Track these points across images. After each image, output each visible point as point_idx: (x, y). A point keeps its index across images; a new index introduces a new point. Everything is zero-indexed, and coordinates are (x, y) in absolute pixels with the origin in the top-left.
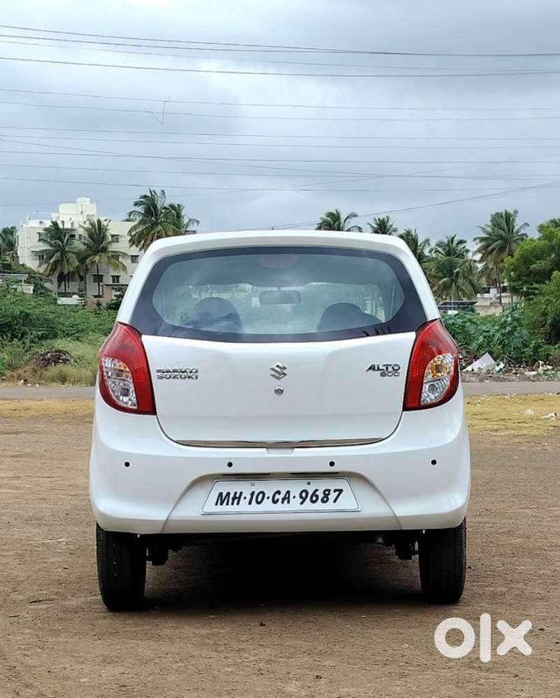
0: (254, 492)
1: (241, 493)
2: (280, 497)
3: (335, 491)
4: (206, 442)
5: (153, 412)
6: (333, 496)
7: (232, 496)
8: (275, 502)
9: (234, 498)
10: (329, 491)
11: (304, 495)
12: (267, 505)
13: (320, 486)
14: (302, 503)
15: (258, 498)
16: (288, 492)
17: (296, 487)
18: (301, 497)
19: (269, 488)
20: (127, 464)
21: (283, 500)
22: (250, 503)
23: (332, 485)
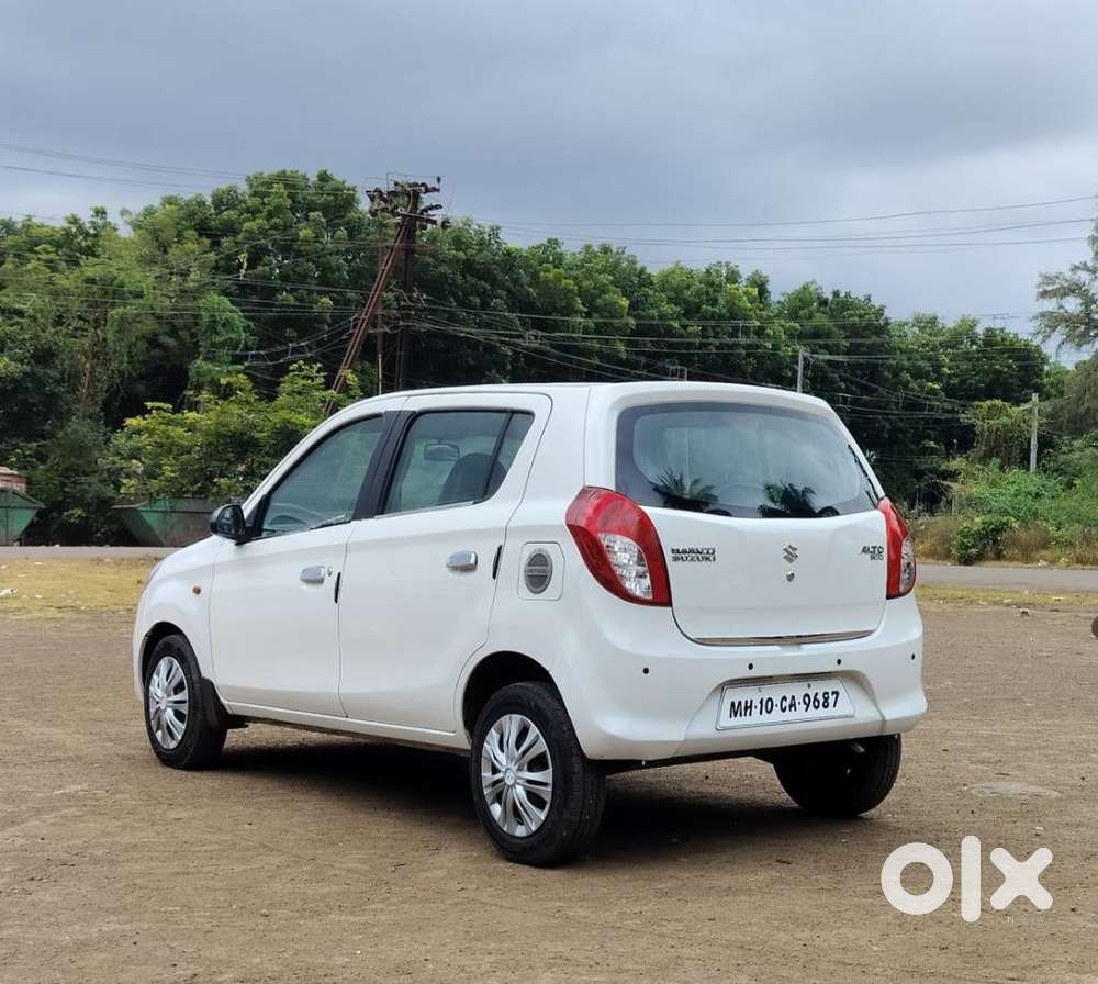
0: (762, 700)
1: (751, 701)
2: (786, 704)
3: (833, 693)
4: (724, 639)
5: (669, 603)
6: (832, 699)
7: (743, 705)
8: (784, 710)
9: (746, 708)
10: (827, 693)
11: (807, 699)
12: (777, 714)
13: (818, 688)
14: (807, 710)
15: (767, 706)
16: (793, 698)
17: (798, 691)
18: (805, 703)
19: (775, 693)
20: (646, 671)
21: (791, 706)
22: (761, 713)
23: (830, 686)
